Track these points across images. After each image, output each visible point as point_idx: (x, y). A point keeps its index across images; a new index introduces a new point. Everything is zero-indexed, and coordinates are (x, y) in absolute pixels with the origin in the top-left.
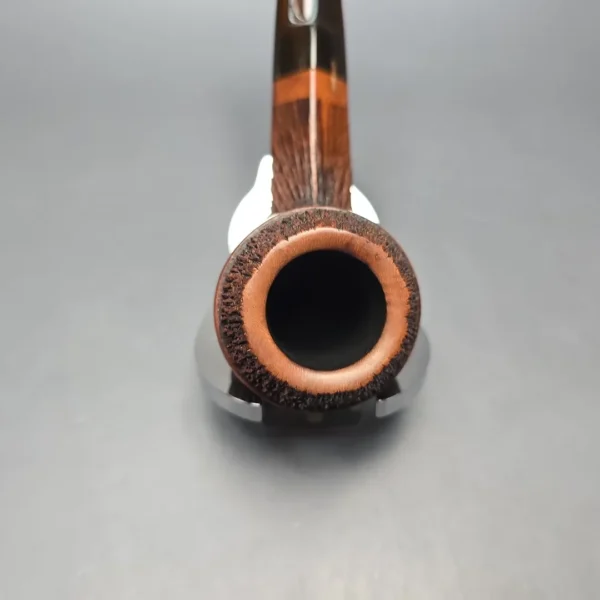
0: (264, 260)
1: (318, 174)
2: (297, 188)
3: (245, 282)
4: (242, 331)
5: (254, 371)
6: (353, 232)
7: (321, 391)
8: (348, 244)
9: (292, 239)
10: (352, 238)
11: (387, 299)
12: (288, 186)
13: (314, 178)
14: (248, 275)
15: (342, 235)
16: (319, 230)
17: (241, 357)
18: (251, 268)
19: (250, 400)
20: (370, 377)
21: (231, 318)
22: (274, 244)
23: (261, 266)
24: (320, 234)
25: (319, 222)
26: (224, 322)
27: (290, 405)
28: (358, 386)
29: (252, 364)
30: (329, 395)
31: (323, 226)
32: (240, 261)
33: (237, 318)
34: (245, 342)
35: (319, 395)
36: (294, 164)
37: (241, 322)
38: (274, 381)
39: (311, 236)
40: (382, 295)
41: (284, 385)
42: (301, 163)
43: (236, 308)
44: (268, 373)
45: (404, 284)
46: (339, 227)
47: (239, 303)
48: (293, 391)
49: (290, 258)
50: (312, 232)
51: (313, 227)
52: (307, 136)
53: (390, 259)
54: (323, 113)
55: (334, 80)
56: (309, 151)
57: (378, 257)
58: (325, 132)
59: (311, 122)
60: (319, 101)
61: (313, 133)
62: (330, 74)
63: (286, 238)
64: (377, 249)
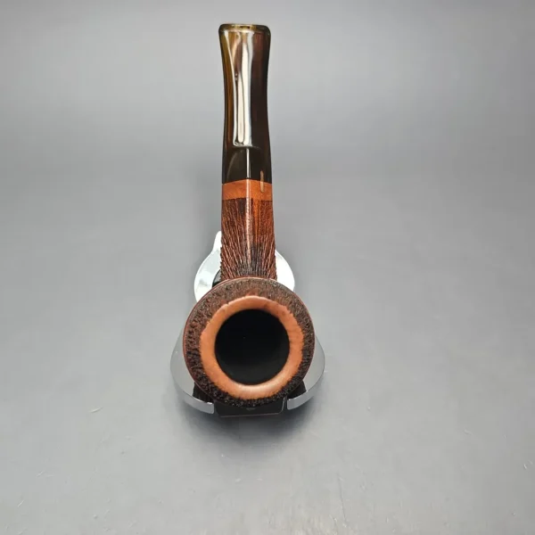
0: (214, 317)
1: (251, 248)
2: (238, 256)
3: (202, 330)
4: (200, 361)
5: (208, 385)
6: (269, 298)
7: (249, 398)
8: (266, 306)
9: (230, 303)
10: (268, 302)
11: (290, 339)
12: (232, 255)
13: (249, 251)
14: (204, 326)
15: (261, 301)
16: (248, 297)
17: (199, 376)
18: (206, 321)
19: (207, 401)
20: (279, 389)
21: (193, 352)
22: (220, 306)
23: (211, 320)
24: (249, 300)
25: (248, 291)
26: (189, 353)
27: (231, 404)
28: (271, 394)
29: (207, 380)
30: (254, 400)
31: (250, 295)
32: (199, 315)
33: (197, 353)
34: (202, 368)
35: (248, 400)
36: (236, 241)
37: (200, 356)
38: (220, 392)
39: (243, 301)
40: (287, 337)
41: (226, 394)
42: (240, 241)
43: (196, 346)
44: (216, 387)
45: (300, 330)
46: (260, 295)
47: (198, 343)
48: (232, 398)
49: (230, 314)
50: (243, 298)
51: (244, 295)
52: (244, 223)
53: (292, 315)
54: (255, 207)
55: (262, 183)
56: (245, 232)
57: (284, 313)
58: (256, 219)
59: (247, 214)
60: (252, 200)
61: (248, 221)
62: (259, 180)
63: (227, 302)
64: (283, 308)
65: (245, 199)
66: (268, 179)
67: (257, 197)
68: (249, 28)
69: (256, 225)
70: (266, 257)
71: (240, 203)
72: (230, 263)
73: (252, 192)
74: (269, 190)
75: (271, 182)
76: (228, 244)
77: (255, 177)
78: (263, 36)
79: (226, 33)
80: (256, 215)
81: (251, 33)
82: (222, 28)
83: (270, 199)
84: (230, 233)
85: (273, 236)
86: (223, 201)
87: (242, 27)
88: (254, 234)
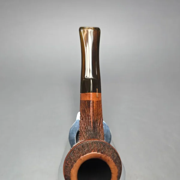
0: (77, 162)
1: (93, 123)
2: (87, 126)
3: (71, 168)
6: (102, 153)
8: (101, 157)
9: (84, 156)
10: (102, 155)
12: (85, 125)
14: (72, 166)
15: (99, 154)
16: (92, 153)
22: (80, 157)
25: (92, 150)
26: (66, 176)
31: (94, 152)
32: (70, 159)
36: (86, 119)
39: (90, 154)
42: (88, 119)
45: (117, 168)
46: (98, 152)
47: (70, 174)
51: (91, 152)
52: (90, 111)
53: (113, 161)
54: (95, 104)
55: (97, 93)
56: (90, 116)
57: (109, 160)
58: (95, 109)
59: (91, 108)
60: (93, 101)
61: (91, 111)
62: (96, 92)
63: (83, 155)
64: (109, 158)
65: (90, 101)
66: (100, 91)
67: (95, 100)
68: (91, 28)
69: (95, 112)
70: (99, 126)
71: (88, 102)
72: (83, 128)
73: (93, 98)
74: (100, 96)
75: (101, 92)
76: (83, 119)
77: (94, 91)
78: (97, 32)
79: (82, 31)
80: (95, 108)
81: (92, 31)
82: (80, 29)
83: (100, 100)
84: (84, 115)
85: (102, 115)
86: (81, 101)
87: (89, 28)
88: (94, 116)
